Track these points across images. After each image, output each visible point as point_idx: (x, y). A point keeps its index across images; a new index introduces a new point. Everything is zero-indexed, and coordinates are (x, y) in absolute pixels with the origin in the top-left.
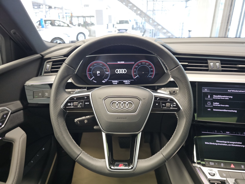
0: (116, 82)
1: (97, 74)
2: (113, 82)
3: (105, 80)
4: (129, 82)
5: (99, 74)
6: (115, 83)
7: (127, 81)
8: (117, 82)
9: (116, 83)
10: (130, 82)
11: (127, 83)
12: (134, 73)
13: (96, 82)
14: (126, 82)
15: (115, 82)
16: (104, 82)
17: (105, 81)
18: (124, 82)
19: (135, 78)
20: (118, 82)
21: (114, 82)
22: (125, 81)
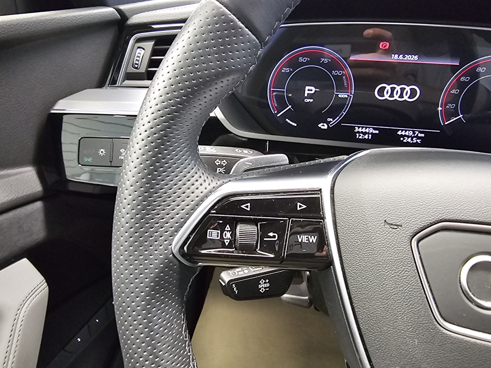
0: (367, 130)
1: (306, 95)
2: (357, 130)
3: (329, 120)
4: (419, 138)
5: (310, 96)
6: (365, 133)
7: (411, 133)
8: (371, 130)
9: (366, 137)
10: (423, 135)
11: (409, 140)
12: (446, 105)
13: (295, 125)
14: (408, 137)
15: (364, 130)
16: (322, 127)
17: (328, 123)
18: (399, 133)
19: (446, 123)
20: (377, 132)
21: (360, 130)
22: (403, 133)
